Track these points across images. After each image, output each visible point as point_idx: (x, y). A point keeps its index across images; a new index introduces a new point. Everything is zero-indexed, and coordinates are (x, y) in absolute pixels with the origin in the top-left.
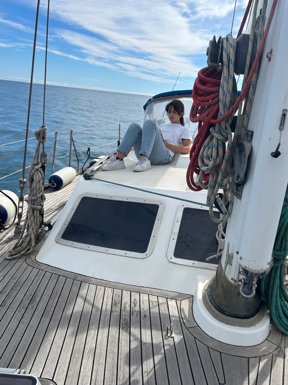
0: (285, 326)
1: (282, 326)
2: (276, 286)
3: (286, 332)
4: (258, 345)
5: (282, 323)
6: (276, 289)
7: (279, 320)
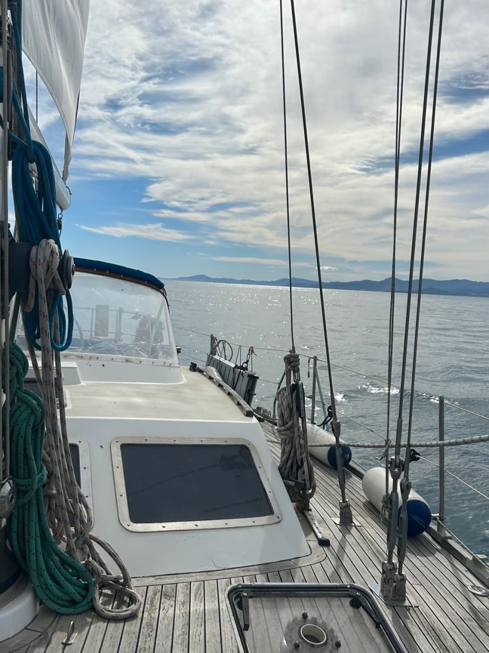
0: (57, 600)
1: (53, 601)
2: (34, 536)
3: (59, 609)
4: (8, 639)
5: (51, 596)
6: (34, 541)
7: (47, 591)
